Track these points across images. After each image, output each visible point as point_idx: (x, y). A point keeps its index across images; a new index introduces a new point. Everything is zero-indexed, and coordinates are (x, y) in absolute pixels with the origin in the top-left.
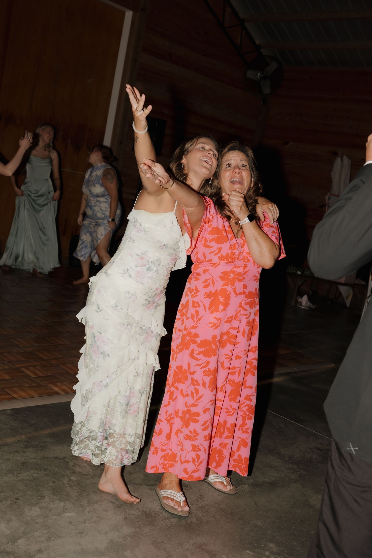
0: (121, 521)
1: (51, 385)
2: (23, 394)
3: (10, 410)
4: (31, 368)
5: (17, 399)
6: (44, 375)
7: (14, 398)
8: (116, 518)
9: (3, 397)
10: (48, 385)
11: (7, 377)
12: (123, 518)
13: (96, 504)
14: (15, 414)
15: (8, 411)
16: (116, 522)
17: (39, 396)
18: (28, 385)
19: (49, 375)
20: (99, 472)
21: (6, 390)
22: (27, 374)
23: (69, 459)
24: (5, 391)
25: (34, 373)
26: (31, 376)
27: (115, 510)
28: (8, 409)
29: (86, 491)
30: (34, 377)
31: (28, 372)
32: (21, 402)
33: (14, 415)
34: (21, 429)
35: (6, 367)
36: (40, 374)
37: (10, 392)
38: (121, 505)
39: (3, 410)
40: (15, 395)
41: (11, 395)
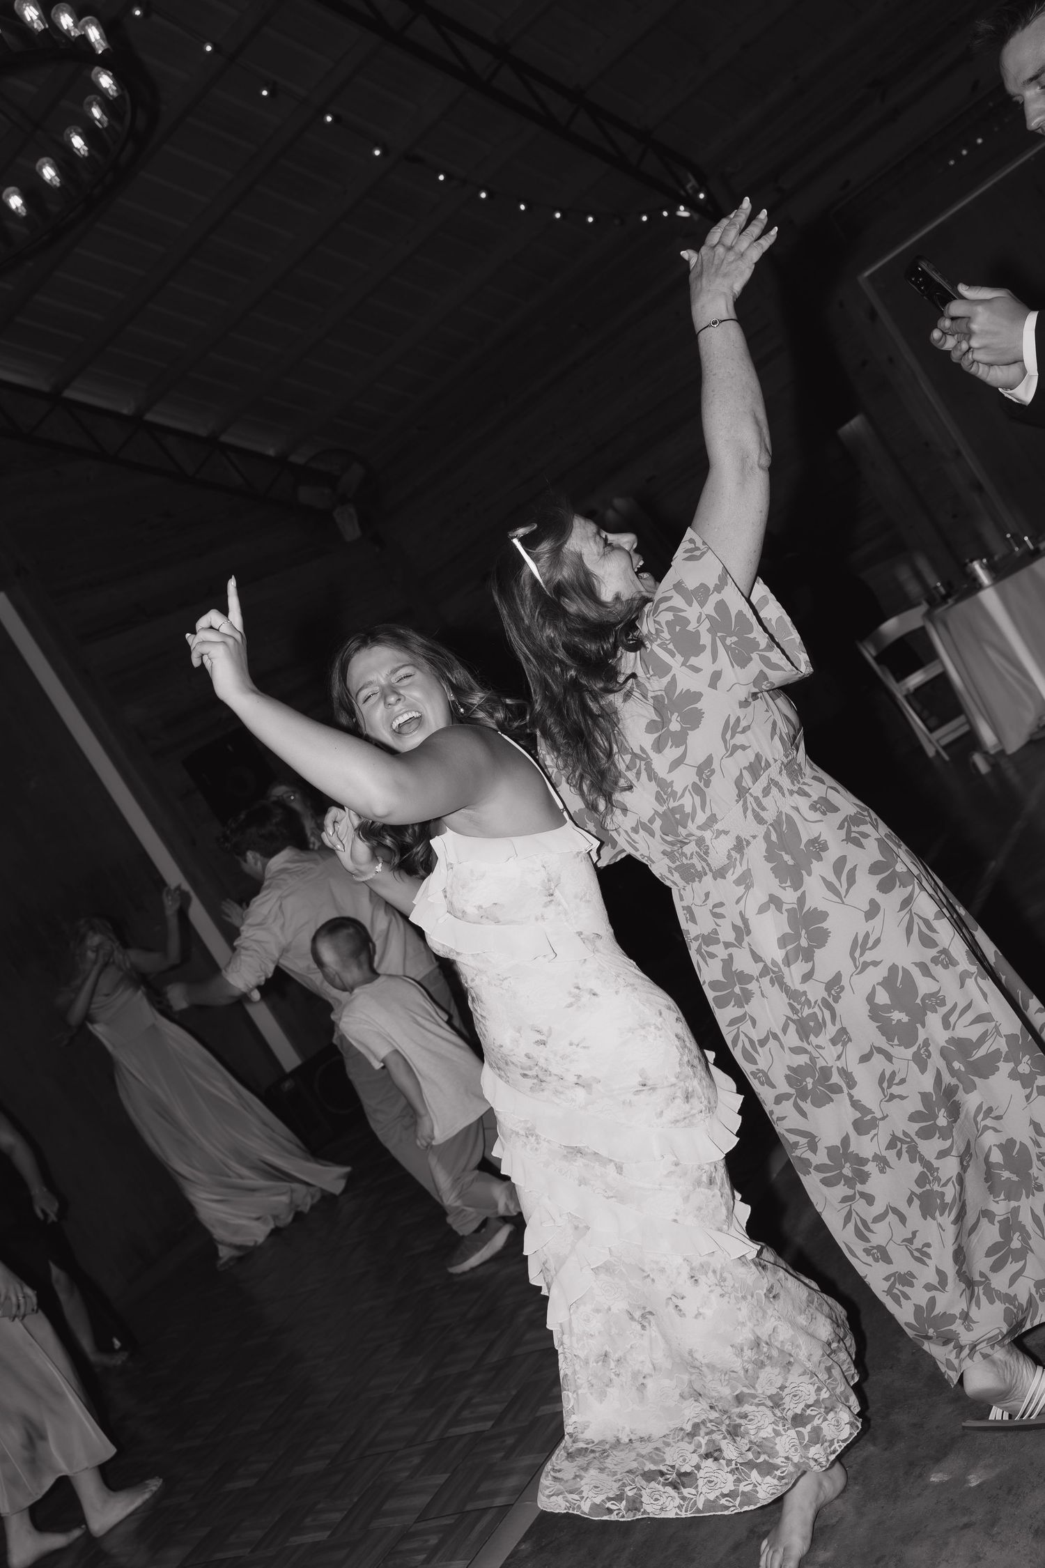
0: (1038, 1547)
1: (542, 1408)
2: (513, 1482)
3: (523, 1540)
4: (466, 1414)
5: (512, 1505)
6: (506, 1404)
7: (505, 1510)
8: (1019, 1551)
9: (479, 1527)
10: (538, 1414)
11: (441, 1479)
12: (1031, 1536)
13: (939, 1563)
14: (544, 1540)
15: (523, 1547)
16: (1030, 1561)
17: (547, 1454)
18: (501, 1454)
19: (514, 1392)
20: (857, 1488)
21: (469, 1507)
22: (470, 1433)
23: (763, 1524)
24: (468, 1512)
25: (485, 1418)
26: (483, 1431)
27: (993, 1536)
28: (519, 1544)
29: (884, 1556)
30: (493, 1426)
31: (470, 1428)
32: (527, 1503)
33: (543, 1544)
34: (594, 1558)
35: (416, 1461)
36: (497, 1408)
37: (482, 1504)
38: (991, 1512)
39: (511, 1556)
40: (499, 1501)
41: (491, 1508)
